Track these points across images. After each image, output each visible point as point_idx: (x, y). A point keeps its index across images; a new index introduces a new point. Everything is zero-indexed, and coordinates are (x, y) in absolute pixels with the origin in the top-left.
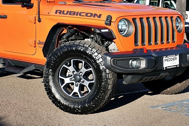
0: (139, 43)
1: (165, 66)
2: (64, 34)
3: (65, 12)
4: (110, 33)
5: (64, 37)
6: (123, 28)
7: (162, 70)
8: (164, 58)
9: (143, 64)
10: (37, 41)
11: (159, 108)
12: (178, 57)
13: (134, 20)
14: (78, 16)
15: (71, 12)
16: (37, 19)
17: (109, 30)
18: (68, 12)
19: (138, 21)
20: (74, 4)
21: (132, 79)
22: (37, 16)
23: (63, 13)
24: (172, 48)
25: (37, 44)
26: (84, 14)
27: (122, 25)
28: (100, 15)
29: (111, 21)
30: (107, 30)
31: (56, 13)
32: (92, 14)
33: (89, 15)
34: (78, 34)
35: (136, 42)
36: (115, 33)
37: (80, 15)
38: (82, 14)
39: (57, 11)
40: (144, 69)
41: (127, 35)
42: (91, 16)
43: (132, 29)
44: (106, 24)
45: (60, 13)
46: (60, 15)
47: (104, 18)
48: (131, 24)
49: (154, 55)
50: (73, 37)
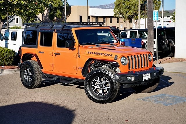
0: (131, 68)
1: (143, 79)
2: (93, 63)
3: (93, 53)
4: (117, 64)
5: (93, 65)
6: (123, 61)
7: (142, 81)
8: (143, 75)
9: (133, 79)
10: (78, 67)
11: (141, 100)
12: (150, 74)
13: (128, 57)
14: (100, 55)
15: (96, 53)
16: (78, 56)
17: (116, 62)
18: (95, 53)
19: (130, 57)
20: (97, 48)
21: (128, 85)
22: (78, 54)
23: (92, 54)
24: (147, 70)
25: (78, 68)
26: (104, 54)
27: (123, 60)
28: (112, 55)
29: (117, 58)
30: (115, 63)
31: (88, 53)
32: (107, 54)
33: (106, 55)
34: (100, 64)
35: (129, 67)
36: (119, 64)
37: (101, 55)
38: (102, 54)
39: (89, 52)
40: (134, 81)
41: (125, 65)
42: (107, 55)
43: (127, 61)
44: (115, 59)
45: (90, 53)
46: (91, 54)
47: (114, 56)
48: (127, 59)
49: (138, 74)
50: (97, 65)
